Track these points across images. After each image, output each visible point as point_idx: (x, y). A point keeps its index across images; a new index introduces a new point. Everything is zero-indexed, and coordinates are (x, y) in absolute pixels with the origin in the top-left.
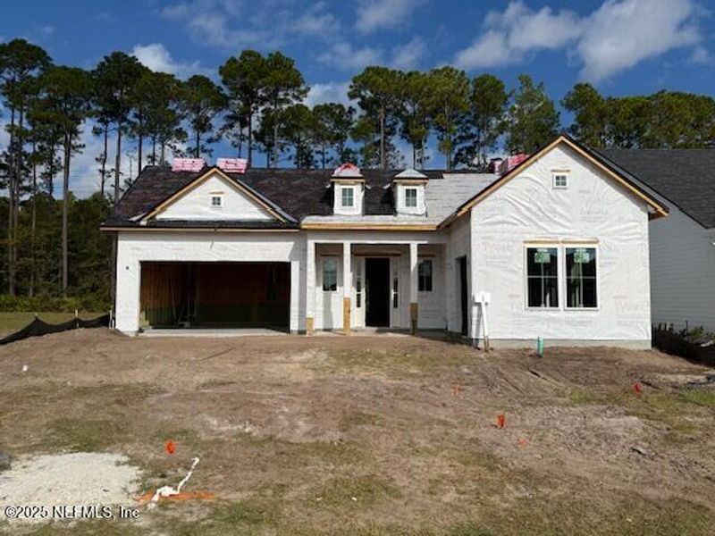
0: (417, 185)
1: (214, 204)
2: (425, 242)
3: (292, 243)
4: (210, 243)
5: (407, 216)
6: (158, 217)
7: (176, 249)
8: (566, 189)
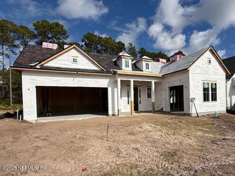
0: (149, 62)
1: (74, 61)
2: (157, 81)
3: (108, 80)
4: (73, 78)
5: (146, 72)
6: (45, 65)
7: (56, 81)
8: (210, 65)
